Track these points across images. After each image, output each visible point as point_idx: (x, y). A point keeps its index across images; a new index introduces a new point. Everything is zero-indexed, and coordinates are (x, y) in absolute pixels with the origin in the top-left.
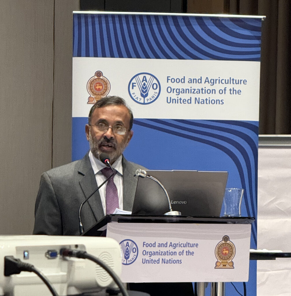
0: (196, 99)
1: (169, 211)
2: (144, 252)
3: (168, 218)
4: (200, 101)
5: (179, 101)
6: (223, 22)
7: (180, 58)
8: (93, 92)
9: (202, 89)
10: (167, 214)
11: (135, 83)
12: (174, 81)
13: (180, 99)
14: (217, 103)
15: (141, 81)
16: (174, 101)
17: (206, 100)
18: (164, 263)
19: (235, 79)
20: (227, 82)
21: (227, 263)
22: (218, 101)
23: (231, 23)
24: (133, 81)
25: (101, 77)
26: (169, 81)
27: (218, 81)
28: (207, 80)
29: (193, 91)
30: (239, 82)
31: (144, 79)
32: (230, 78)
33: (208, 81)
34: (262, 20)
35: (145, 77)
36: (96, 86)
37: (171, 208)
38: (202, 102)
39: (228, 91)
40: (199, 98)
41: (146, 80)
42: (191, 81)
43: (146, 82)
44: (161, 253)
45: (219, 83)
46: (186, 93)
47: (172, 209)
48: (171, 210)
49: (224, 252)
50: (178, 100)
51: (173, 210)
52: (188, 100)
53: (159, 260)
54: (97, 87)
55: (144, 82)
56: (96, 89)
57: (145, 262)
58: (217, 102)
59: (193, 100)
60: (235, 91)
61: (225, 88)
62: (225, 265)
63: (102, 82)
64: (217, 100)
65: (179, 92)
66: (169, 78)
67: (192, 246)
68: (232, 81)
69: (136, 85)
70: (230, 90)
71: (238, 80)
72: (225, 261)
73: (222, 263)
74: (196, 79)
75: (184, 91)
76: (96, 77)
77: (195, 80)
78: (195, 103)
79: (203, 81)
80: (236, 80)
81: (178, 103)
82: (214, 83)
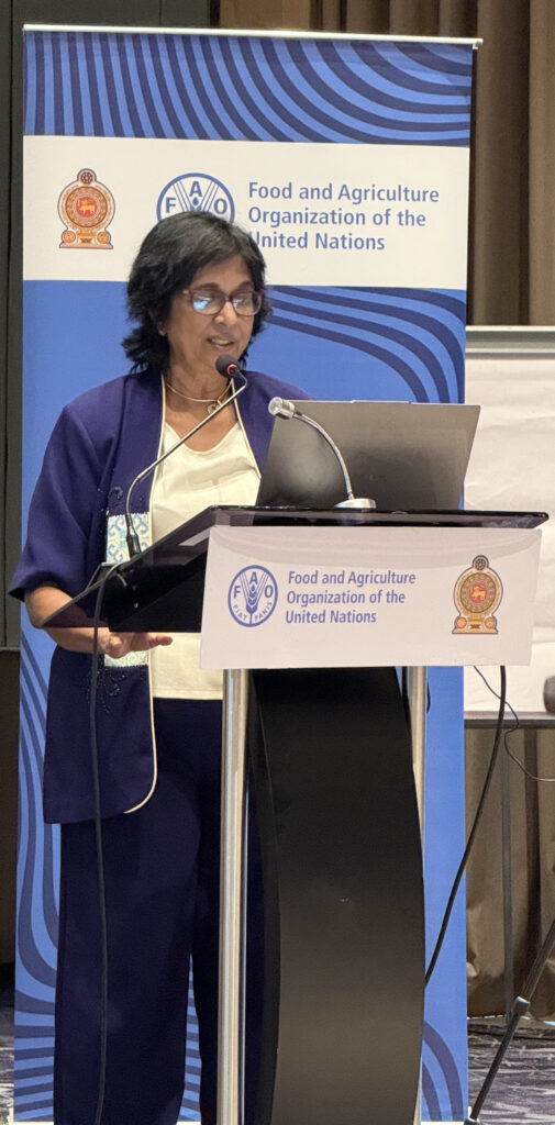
0: (318, 235)
1: (346, 498)
2: (292, 595)
3: (344, 516)
4: (329, 241)
5: (278, 241)
6: (383, 54)
7: (281, 137)
8: (72, 220)
9: (333, 213)
10: (342, 505)
11: (174, 199)
12: (266, 192)
13: (282, 237)
14: (368, 247)
15: (188, 192)
16: (267, 240)
17: (343, 238)
18: (336, 620)
19: (410, 189)
20: (391, 196)
21: (481, 620)
22: (371, 243)
23: (400, 54)
24: (167, 195)
25: (93, 184)
26: (255, 194)
27: (369, 194)
28: (344, 192)
29: (310, 217)
30: (420, 196)
31: (196, 189)
32: (400, 187)
33: (347, 194)
34: (474, 48)
35: (196, 183)
36: (81, 205)
37: (349, 490)
38: (334, 245)
39: (393, 218)
40: (326, 235)
41: (199, 192)
42: (306, 194)
43: (200, 195)
44: (328, 597)
45: (373, 198)
46: (295, 221)
47: (354, 492)
48: (352, 495)
49: (476, 595)
50: (275, 238)
51: (355, 497)
52: (300, 239)
53: (324, 615)
54: (84, 209)
55: (196, 195)
56: (80, 212)
57: (291, 618)
58: (369, 243)
59: (312, 240)
60: (410, 219)
61: (388, 210)
62: (477, 627)
63: (94, 196)
64: (368, 240)
65: (278, 221)
66: (254, 187)
67: (402, 580)
68: (403, 194)
69: (176, 202)
70: (400, 215)
71: (419, 192)
72: (478, 616)
73: (470, 620)
74: (318, 190)
75: (289, 217)
76: (80, 184)
77: (315, 192)
78: (317, 246)
79: (336, 193)
80: (413, 192)
81: (275, 245)
82: (360, 197)
